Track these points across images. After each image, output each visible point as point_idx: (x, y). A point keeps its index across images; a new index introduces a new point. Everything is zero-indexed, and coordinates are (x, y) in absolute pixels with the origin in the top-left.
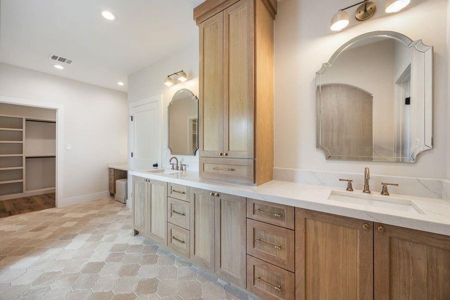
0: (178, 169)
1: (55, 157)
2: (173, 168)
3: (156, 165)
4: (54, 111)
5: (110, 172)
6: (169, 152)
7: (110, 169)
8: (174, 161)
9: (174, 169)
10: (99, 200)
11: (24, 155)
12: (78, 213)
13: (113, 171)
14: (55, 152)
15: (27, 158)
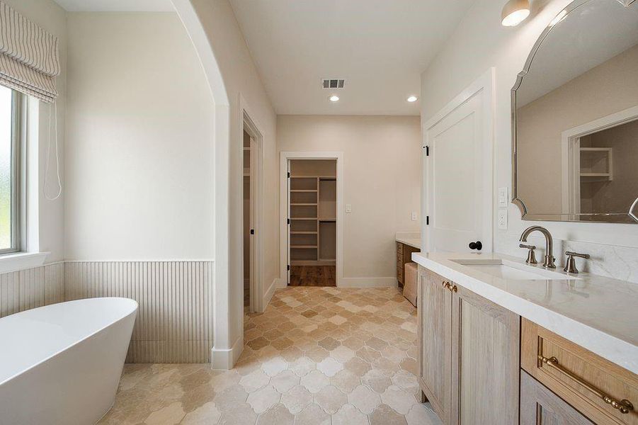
0: (552, 267)
1: (335, 222)
2: (532, 260)
3: (477, 246)
4: (333, 162)
5: (398, 248)
6: (517, 211)
7: (398, 243)
8: (537, 239)
9: (534, 262)
10: (382, 290)
11: (319, 219)
12: (354, 304)
13: (401, 247)
14: (335, 215)
15: (320, 222)
